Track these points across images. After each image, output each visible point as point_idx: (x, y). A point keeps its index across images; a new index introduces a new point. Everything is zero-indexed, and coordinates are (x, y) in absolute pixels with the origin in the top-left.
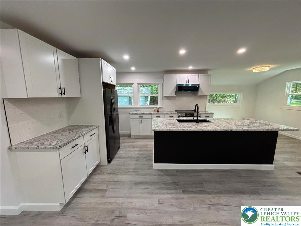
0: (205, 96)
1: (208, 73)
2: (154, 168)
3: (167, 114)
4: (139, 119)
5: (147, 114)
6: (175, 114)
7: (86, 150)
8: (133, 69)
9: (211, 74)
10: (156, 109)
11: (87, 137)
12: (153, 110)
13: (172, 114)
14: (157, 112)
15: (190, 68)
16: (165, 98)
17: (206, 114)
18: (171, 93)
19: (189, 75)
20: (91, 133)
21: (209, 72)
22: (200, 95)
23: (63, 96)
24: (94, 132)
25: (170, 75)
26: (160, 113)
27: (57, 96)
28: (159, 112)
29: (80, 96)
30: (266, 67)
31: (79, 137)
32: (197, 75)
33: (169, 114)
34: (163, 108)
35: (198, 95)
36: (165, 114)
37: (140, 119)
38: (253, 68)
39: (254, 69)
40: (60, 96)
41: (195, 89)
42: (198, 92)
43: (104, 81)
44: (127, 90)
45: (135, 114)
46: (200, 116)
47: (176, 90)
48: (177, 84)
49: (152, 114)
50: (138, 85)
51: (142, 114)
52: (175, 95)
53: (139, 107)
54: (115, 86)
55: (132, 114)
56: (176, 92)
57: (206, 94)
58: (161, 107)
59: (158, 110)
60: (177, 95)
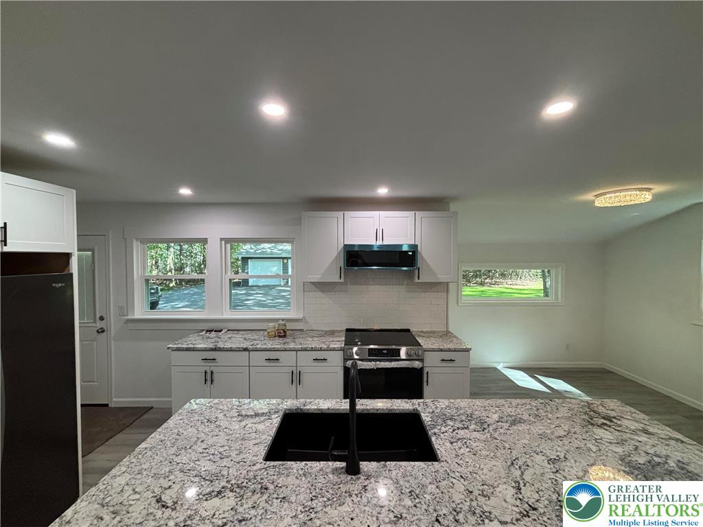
0: (441, 283)
1: (449, 210)
3: (306, 350)
4: (203, 369)
5: (231, 350)
6: (334, 349)
9: (457, 213)
10: (277, 326)
13: (321, 350)
14: (280, 337)
15: (383, 191)
17: (442, 350)
18: (326, 273)
19: (383, 214)
21: (453, 207)
22: (419, 281)
25: (319, 214)
30: (640, 190)
32: (410, 214)
33: (312, 350)
34: (307, 322)
35: (417, 280)
36: (297, 351)
37: (208, 367)
38: (596, 194)
39: (597, 196)
41: (402, 260)
42: (417, 271)
45: (188, 349)
46: (422, 360)
47: (342, 263)
48: (345, 245)
49: (249, 351)
50: (223, 242)
51: (212, 350)
52: (340, 281)
53: (225, 317)
54: (67, 256)
55: (178, 349)
56: (342, 268)
57: (442, 278)
58: (300, 316)
59: (282, 332)
60: (345, 280)
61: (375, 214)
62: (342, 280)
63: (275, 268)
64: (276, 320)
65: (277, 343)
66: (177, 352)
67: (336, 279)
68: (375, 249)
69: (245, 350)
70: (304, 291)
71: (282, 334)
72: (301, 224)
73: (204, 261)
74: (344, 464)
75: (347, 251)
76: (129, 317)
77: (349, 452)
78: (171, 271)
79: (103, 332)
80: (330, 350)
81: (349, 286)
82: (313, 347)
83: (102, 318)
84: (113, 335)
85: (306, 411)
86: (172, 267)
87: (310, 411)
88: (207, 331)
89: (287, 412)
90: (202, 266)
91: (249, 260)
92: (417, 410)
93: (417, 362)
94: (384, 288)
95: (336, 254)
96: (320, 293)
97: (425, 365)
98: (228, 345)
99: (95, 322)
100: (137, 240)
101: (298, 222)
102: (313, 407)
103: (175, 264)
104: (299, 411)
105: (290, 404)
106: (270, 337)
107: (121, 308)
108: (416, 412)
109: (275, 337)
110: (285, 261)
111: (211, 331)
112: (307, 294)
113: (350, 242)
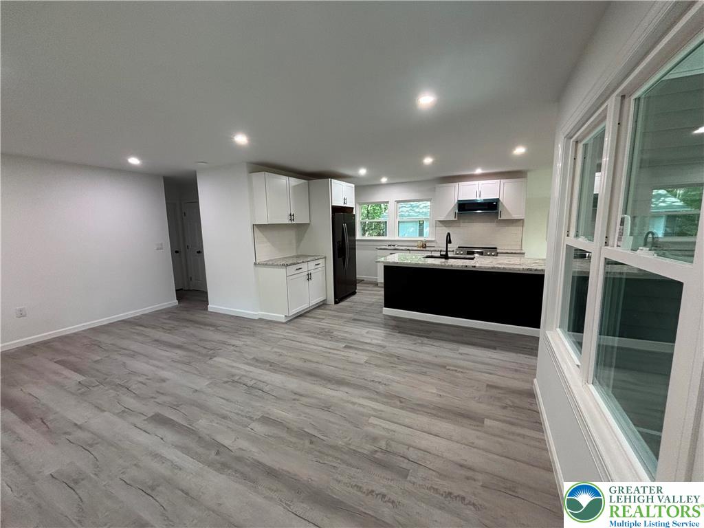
0: (521, 220)
2: (384, 313)
5: (402, 250)
7: (309, 277)
8: (384, 180)
10: (422, 243)
11: (312, 265)
14: (423, 247)
15: (479, 171)
16: (441, 225)
18: (447, 215)
19: (481, 182)
20: (317, 262)
22: (501, 218)
23: (293, 222)
24: (319, 262)
25: (445, 185)
26: (427, 249)
27: (288, 223)
28: (425, 247)
29: (309, 222)
31: (303, 262)
32: (497, 181)
35: (499, 218)
40: (290, 222)
41: (491, 207)
42: (499, 213)
43: (335, 204)
44: (418, 207)
47: (456, 210)
48: (458, 201)
49: (410, 251)
50: (396, 203)
53: (396, 239)
56: (457, 213)
57: (515, 217)
58: (433, 239)
59: (424, 245)
60: (458, 219)
61: (476, 183)
62: (456, 219)
64: (421, 241)
65: (422, 249)
67: (452, 218)
69: (408, 250)
75: (460, 203)
81: (460, 223)
88: (389, 245)
94: (482, 224)
95: (453, 205)
96: (445, 228)
98: (401, 248)
100: (357, 203)
101: (434, 190)
106: (418, 247)
109: (421, 247)
112: (437, 228)
113: (461, 198)
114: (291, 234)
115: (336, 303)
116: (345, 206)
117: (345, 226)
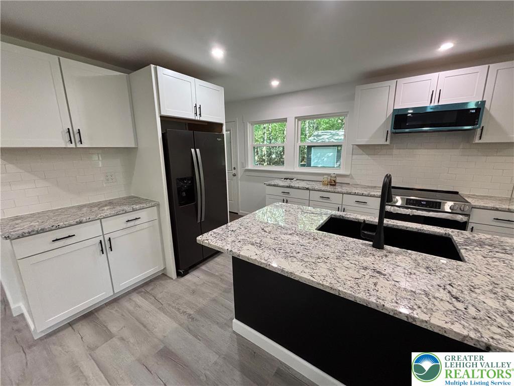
2: (233, 329)
3: (350, 194)
4: (282, 198)
5: (298, 188)
6: (373, 196)
7: (107, 246)
8: (275, 83)
10: (329, 178)
12: (320, 178)
13: (362, 195)
14: (331, 185)
15: (446, 47)
18: (372, 138)
22: (480, 141)
26: (338, 189)
28: (334, 185)
29: (133, 146)
32: (481, 68)
33: (355, 194)
34: (352, 178)
35: (477, 141)
36: (343, 194)
42: (479, 131)
45: (274, 186)
46: (468, 215)
47: (389, 127)
48: (394, 110)
49: (310, 190)
50: (297, 120)
51: (288, 187)
52: (386, 143)
53: (296, 170)
54: (221, 125)
55: (269, 185)
56: (389, 133)
58: (348, 173)
59: (333, 182)
60: (391, 143)
61: (434, 76)
62: (388, 143)
63: (331, 154)
64: (329, 175)
65: (329, 188)
66: (269, 187)
67: (382, 141)
68: (429, 110)
69: (307, 189)
70: (352, 154)
71: (333, 183)
72: (354, 100)
73: (283, 150)
74: (371, 243)
75: (396, 116)
76: (246, 168)
77: (376, 234)
78: (264, 155)
79: (235, 175)
80: (371, 196)
81: (394, 150)
82: (357, 192)
83: (234, 168)
84: (239, 178)
85: (346, 219)
86: (266, 153)
87: (349, 219)
88: (285, 179)
89: (333, 216)
90: (282, 153)
91: (312, 148)
92: (449, 235)
93: (461, 216)
95: (384, 119)
96: (367, 156)
97: (470, 221)
98: (297, 185)
99: (232, 170)
100: (249, 122)
101: (352, 98)
102: (351, 217)
103: (267, 152)
104: (342, 218)
105: (335, 213)
106: (324, 185)
107: (243, 163)
108: (447, 236)
109: (328, 185)
110: (339, 148)
111: (287, 179)
112: (354, 157)
113: (399, 106)
114: (116, 165)
115: (179, 275)
116: (198, 118)
117: (196, 153)
